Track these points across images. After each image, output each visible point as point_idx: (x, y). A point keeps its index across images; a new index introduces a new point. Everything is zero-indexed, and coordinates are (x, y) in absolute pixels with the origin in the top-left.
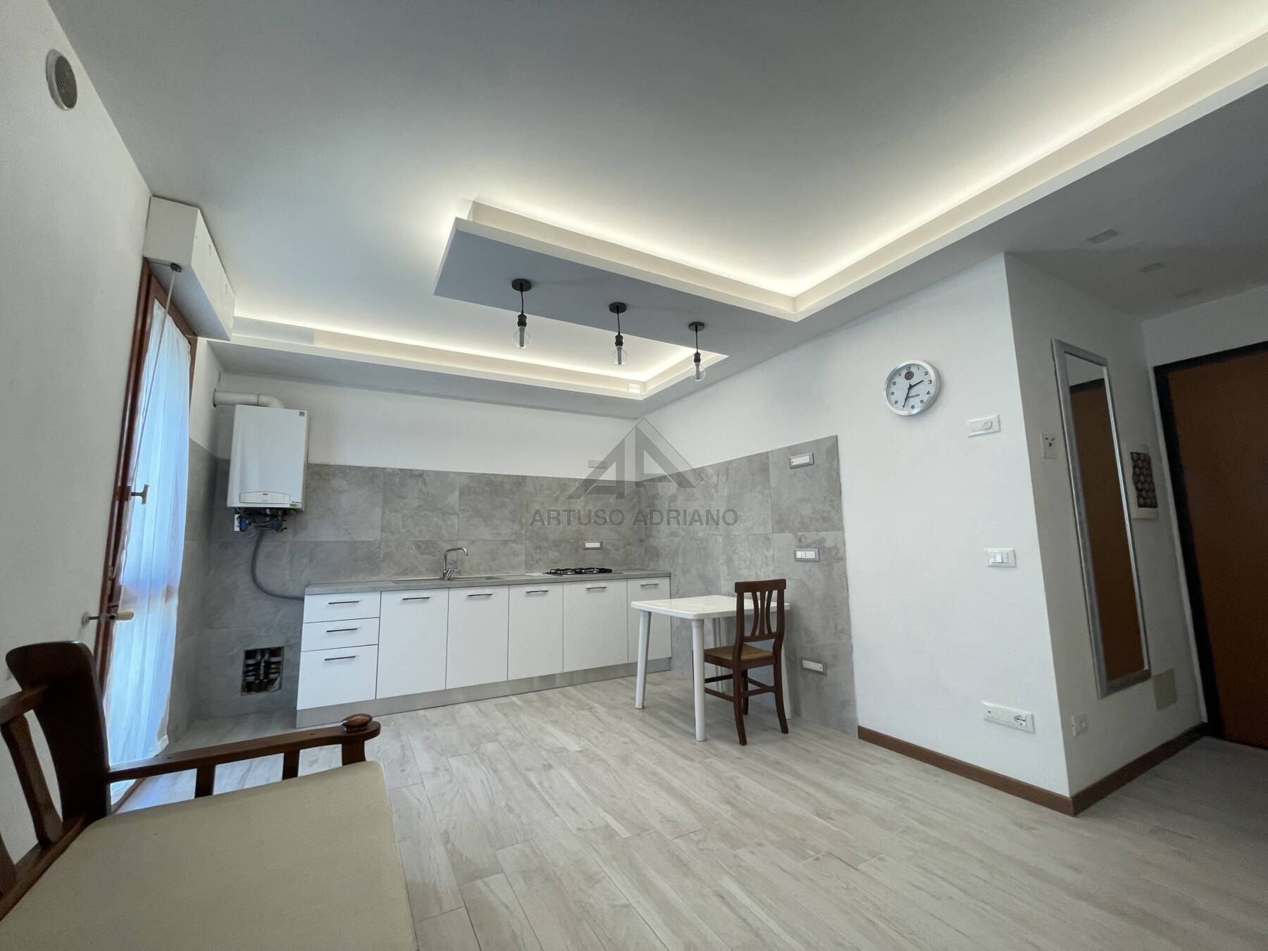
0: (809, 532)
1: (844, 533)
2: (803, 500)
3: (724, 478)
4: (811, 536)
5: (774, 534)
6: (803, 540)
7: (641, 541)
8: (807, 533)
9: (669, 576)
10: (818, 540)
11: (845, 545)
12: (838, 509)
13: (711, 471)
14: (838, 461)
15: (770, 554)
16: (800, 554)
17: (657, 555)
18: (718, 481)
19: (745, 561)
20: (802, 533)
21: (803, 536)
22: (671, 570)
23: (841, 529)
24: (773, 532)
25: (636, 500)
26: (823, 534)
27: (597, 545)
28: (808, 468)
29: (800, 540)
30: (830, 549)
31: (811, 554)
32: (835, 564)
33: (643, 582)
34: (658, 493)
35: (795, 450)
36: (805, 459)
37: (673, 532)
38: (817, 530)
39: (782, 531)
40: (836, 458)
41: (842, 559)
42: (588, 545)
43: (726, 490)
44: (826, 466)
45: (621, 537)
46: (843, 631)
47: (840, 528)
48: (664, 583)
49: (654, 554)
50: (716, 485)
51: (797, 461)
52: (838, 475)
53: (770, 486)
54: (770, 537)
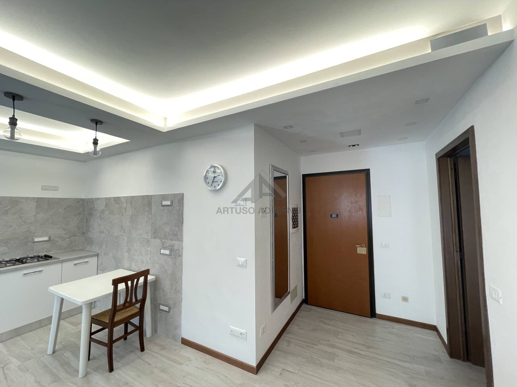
0: (167, 240)
1: (183, 242)
2: (166, 223)
4: (169, 243)
5: (152, 239)
6: (165, 244)
9: (98, 255)
10: (171, 245)
11: (182, 249)
12: (181, 230)
13: (123, 200)
14: (183, 206)
15: (149, 249)
16: (163, 251)
17: (92, 243)
18: (126, 206)
19: (137, 251)
20: (165, 240)
21: (165, 242)
22: (99, 252)
25: (82, 209)
26: (174, 242)
27: (46, 239)
28: (170, 207)
29: (163, 244)
30: (177, 250)
31: (167, 252)
32: (178, 258)
33: (76, 262)
34: (94, 207)
35: (164, 197)
36: (168, 203)
38: (171, 240)
39: (155, 238)
41: (181, 256)
43: (130, 211)
44: (178, 208)
45: (67, 232)
46: (178, 291)
47: (181, 240)
48: (93, 261)
49: (90, 241)
50: (126, 208)
51: (165, 203)
52: (182, 213)
53: (152, 213)
54: (150, 241)
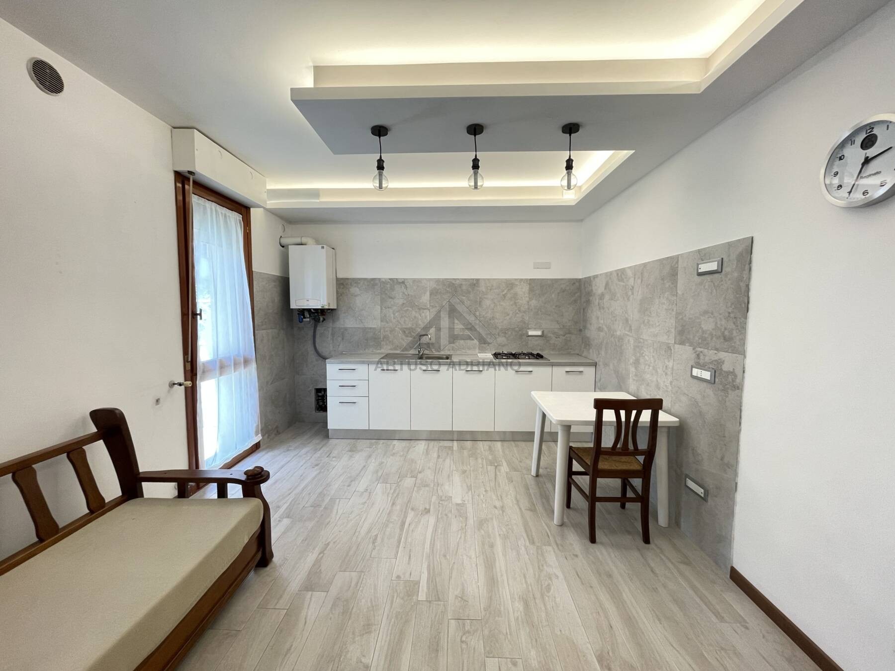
0: (708, 349)
1: (745, 357)
2: (706, 312)
3: (639, 281)
4: (710, 355)
5: (676, 345)
6: (702, 357)
7: (580, 330)
8: (706, 350)
9: (595, 365)
10: (716, 361)
11: (744, 372)
12: (742, 328)
13: (630, 273)
14: (750, 269)
15: (670, 364)
16: (696, 372)
17: (589, 345)
18: (634, 284)
19: (649, 366)
20: (702, 349)
21: (701, 352)
22: (597, 360)
23: (743, 353)
24: (675, 343)
25: (578, 294)
26: (722, 355)
27: (539, 333)
28: (716, 275)
29: (698, 355)
30: (729, 373)
31: (706, 375)
32: (730, 392)
33: (568, 369)
34: (592, 290)
35: (703, 255)
36: (713, 266)
37: (600, 327)
38: (717, 349)
39: (682, 343)
40: (747, 267)
41: (738, 388)
42: (531, 333)
43: (640, 292)
44: (736, 274)
45: (561, 326)
46: (730, 465)
47: (740, 351)
48: (589, 371)
49: (586, 343)
50: (633, 287)
51: (704, 268)
52: (748, 287)
53: (677, 293)
54: (672, 348)
